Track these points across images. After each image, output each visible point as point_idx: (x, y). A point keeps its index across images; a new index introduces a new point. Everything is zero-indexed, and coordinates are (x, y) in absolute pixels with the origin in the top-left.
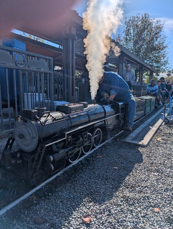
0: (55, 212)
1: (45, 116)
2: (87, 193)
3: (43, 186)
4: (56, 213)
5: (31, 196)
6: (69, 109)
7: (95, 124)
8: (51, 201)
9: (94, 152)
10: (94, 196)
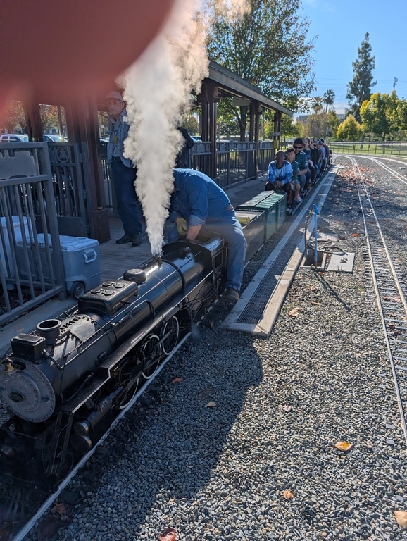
1: (62, 342)
2: (161, 477)
3: (72, 479)
4: (110, 535)
5: (52, 506)
6: (107, 305)
8: (93, 508)
10: (175, 481)
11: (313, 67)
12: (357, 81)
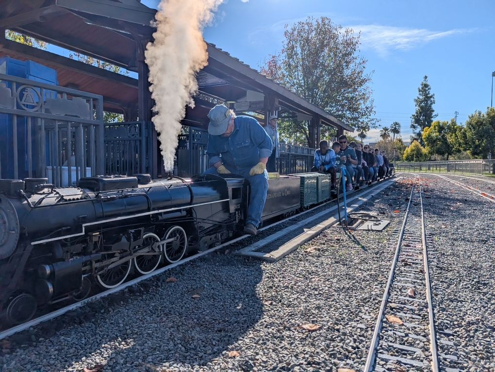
1: (44, 193)
3: (31, 327)
6: (101, 184)
7: (160, 214)
8: (38, 349)
9: (165, 271)
11: (371, 95)
12: (419, 114)
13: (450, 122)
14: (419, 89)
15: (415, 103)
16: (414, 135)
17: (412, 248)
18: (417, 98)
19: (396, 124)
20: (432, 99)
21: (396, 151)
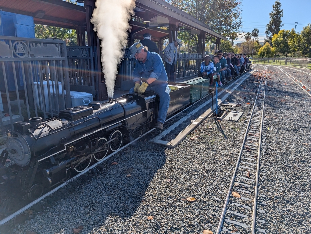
0: (48, 225)
1: (41, 128)
2: (88, 204)
3: (41, 200)
4: (50, 226)
5: (27, 210)
6: (72, 115)
7: (107, 128)
8: (47, 214)
10: (94, 208)
11: (241, 14)
12: (272, 23)
13: (291, 31)
14: (273, 6)
15: (270, 16)
16: (266, 38)
17: (253, 136)
18: (271, 13)
19: (256, 30)
20: (281, 13)
21: (254, 49)
